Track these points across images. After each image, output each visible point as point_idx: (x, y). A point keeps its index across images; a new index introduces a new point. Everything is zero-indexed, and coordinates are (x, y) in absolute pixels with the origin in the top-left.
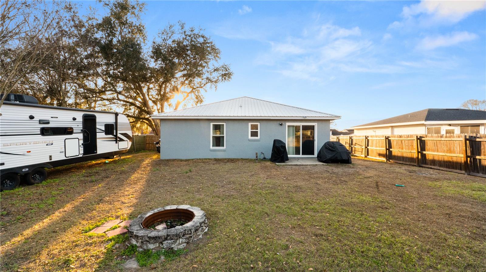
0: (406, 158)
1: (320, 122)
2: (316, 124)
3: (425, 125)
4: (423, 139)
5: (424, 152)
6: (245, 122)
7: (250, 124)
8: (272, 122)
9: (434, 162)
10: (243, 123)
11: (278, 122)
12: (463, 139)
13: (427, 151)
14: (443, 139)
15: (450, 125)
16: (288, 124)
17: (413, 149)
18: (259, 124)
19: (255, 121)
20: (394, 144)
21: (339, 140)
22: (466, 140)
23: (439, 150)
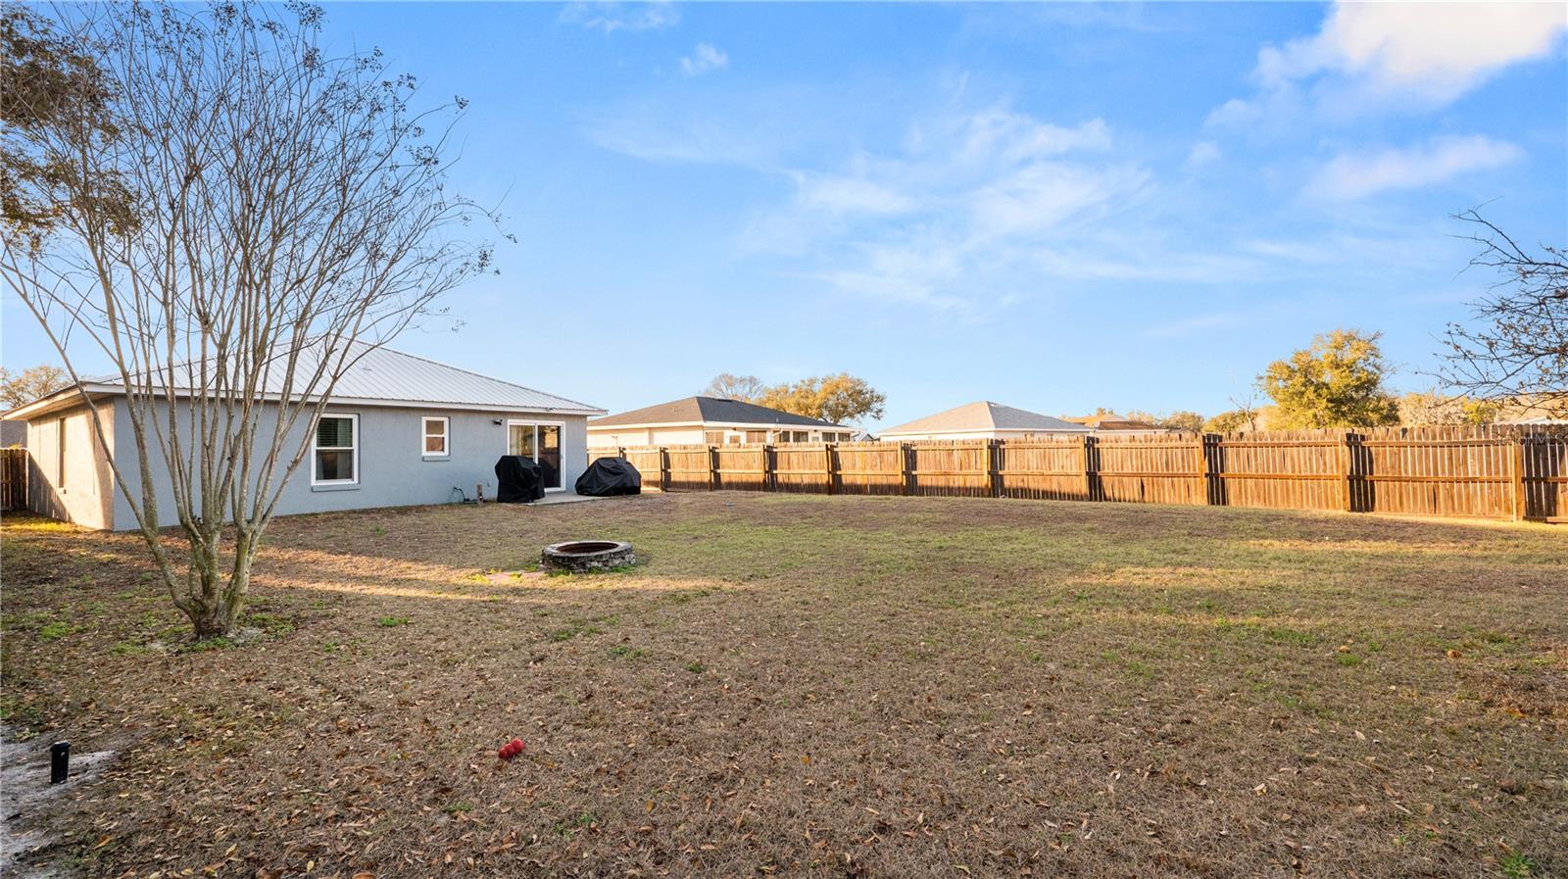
0: (693, 483)
1: (571, 420)
2: (564, 423)
3: (701, 427)
4: (717, 451)
5: (718, 471)
6: (416, 413)
7: (425, 419)
8: (477, 418)
9: (730, 486)
10: (409, 418)
11: (492, 418)
12: (761, 449)
13: (723, 468)
14: (740, 450)
15: (735, 429)
16: (511, 422)
17: (703, 467)
18: (445, 420)
19: (437, 413)
20: (673, 460)
21: (625, 455)
22: (765, 450)
23: (737, 466)
